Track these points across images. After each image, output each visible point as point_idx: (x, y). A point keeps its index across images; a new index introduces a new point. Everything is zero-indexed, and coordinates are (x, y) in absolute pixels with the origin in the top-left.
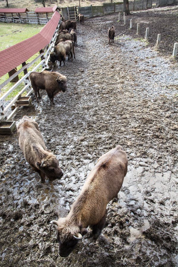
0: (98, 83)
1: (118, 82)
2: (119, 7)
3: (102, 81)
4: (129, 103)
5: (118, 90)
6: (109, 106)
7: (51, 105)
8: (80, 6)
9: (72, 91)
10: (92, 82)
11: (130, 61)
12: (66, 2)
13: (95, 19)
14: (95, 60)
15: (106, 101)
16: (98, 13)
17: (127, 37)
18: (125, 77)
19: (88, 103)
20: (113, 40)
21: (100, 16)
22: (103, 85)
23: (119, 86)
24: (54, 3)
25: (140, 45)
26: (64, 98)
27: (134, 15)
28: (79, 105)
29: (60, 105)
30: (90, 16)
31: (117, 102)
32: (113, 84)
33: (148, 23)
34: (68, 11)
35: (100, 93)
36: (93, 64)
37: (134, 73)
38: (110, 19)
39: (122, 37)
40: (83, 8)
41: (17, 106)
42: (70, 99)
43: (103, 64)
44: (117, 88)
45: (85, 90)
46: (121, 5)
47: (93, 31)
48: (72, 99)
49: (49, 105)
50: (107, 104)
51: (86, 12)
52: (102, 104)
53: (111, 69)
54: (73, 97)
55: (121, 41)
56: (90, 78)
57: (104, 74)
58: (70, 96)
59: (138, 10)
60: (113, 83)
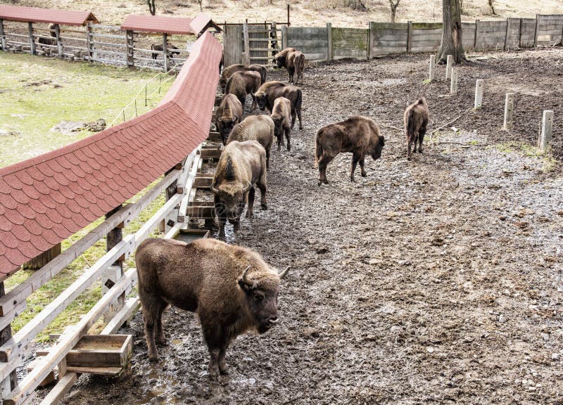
0: (394, 300)
1: (471, 297)
2: (424, 38)
3: (408, 291)
4: (538, 385)
5: (478, 329)
6: (460, 394)
7: (210, 377)
8: (289, 24)
9: (295, 323)
10: (366, 292)
11: (500, 222)
12: (231, 4)
13: (341, 68)
14: (363, 212)
15: (442, 375)
16: (349, 51)
17: (467, 137)
18: (494, 280)
19: (370, 377)
20: (421, 142)
21: (358, 62)
22: (415, 310)
23: (479, 314)
24: (186, 6)
25: (525, 169)
26: (263, 351)
27: (483, 66)
28: (334, 386)
29: (252, 381)
30: (320, 58)
31: (489, 380)
32: (454, 306)
33: (536, 94)
34: (246, 36)
35: (411, 339)
36: (360, 226)
37: (526, 269)
38: (397, 71)
39: (449, 137)
40: (301, 29)
41: (68, 372)
42: (292, 359)
43: (397, 228)
44: (475, 324)
45: (345, 322)
46: (432, 31)
47: (339, 106)
48: (297, 355)
49: (205, 377)
50: (450, 386)
51: (309, 43)
52: (428, 386)
53: (433, 248)
54: (300, 348)
55: (448, 150)
56: (358, 277)
57: (410, 264)
58: (290, 343)
59: (490, 49)
60: (454, 301)
